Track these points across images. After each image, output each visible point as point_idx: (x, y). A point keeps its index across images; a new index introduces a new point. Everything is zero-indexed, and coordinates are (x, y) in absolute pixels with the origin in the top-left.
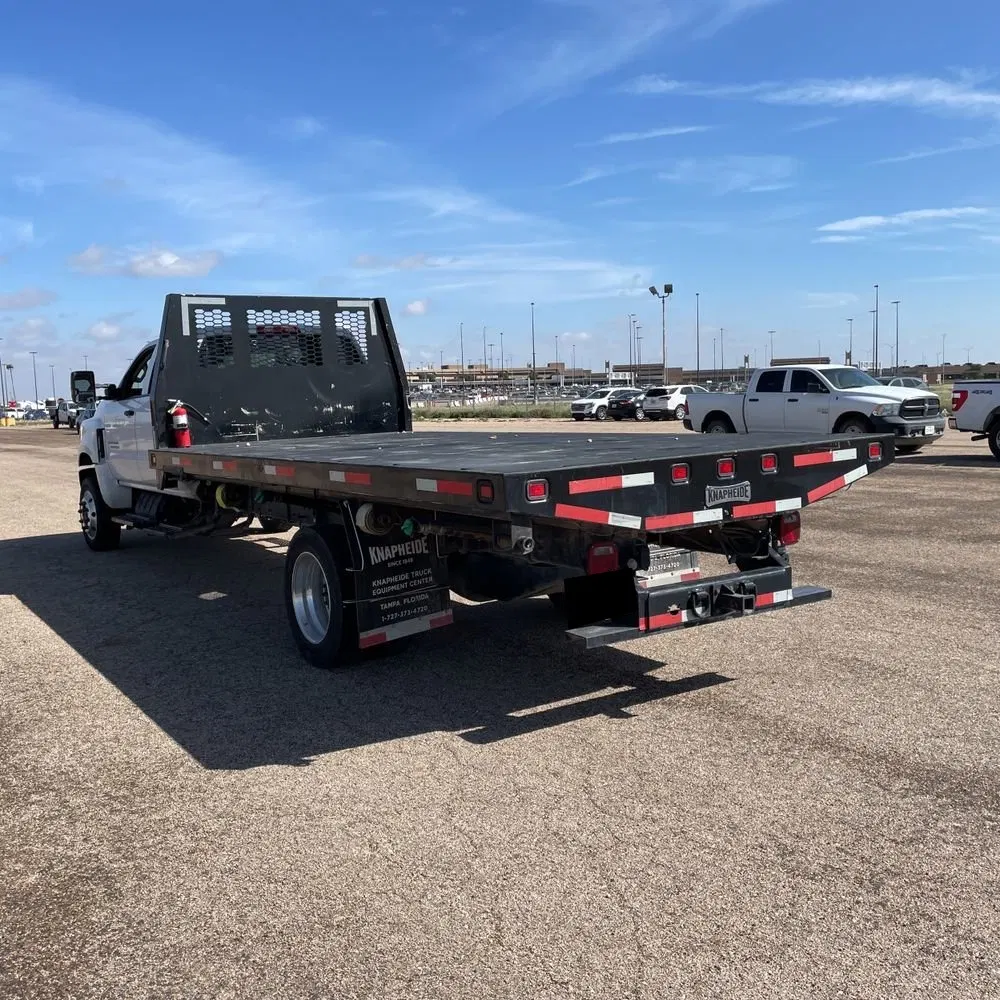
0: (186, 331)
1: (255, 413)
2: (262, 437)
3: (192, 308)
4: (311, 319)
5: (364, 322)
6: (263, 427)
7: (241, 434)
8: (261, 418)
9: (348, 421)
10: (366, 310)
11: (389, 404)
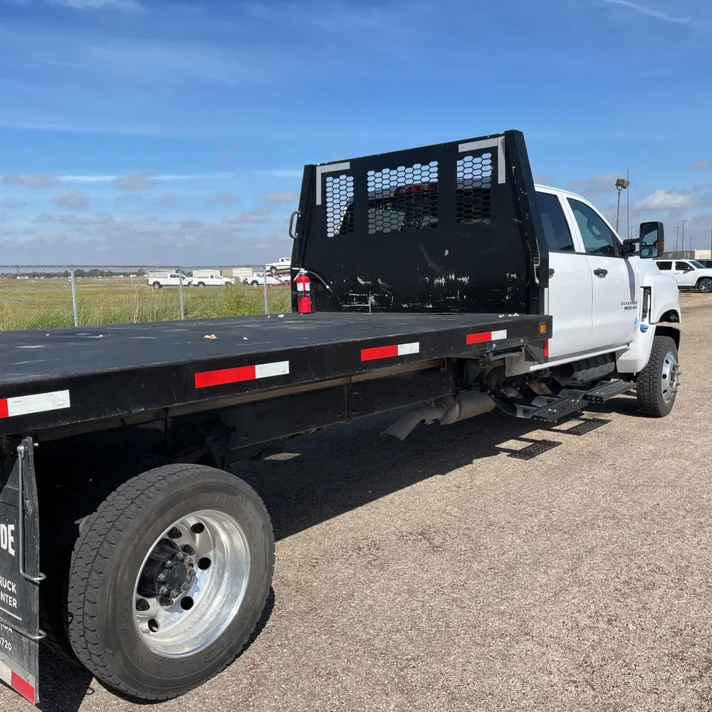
0: (319, 202)
1: (370, 283)
2: (375, 309)
3: (325, 176)
4: (427, 174)
5: (490, 167)
6: (376, 298)
7: (356, 304)
8: (374, 289)
9: (461, 296)
10: (493, 150)
11: (515, 276)
